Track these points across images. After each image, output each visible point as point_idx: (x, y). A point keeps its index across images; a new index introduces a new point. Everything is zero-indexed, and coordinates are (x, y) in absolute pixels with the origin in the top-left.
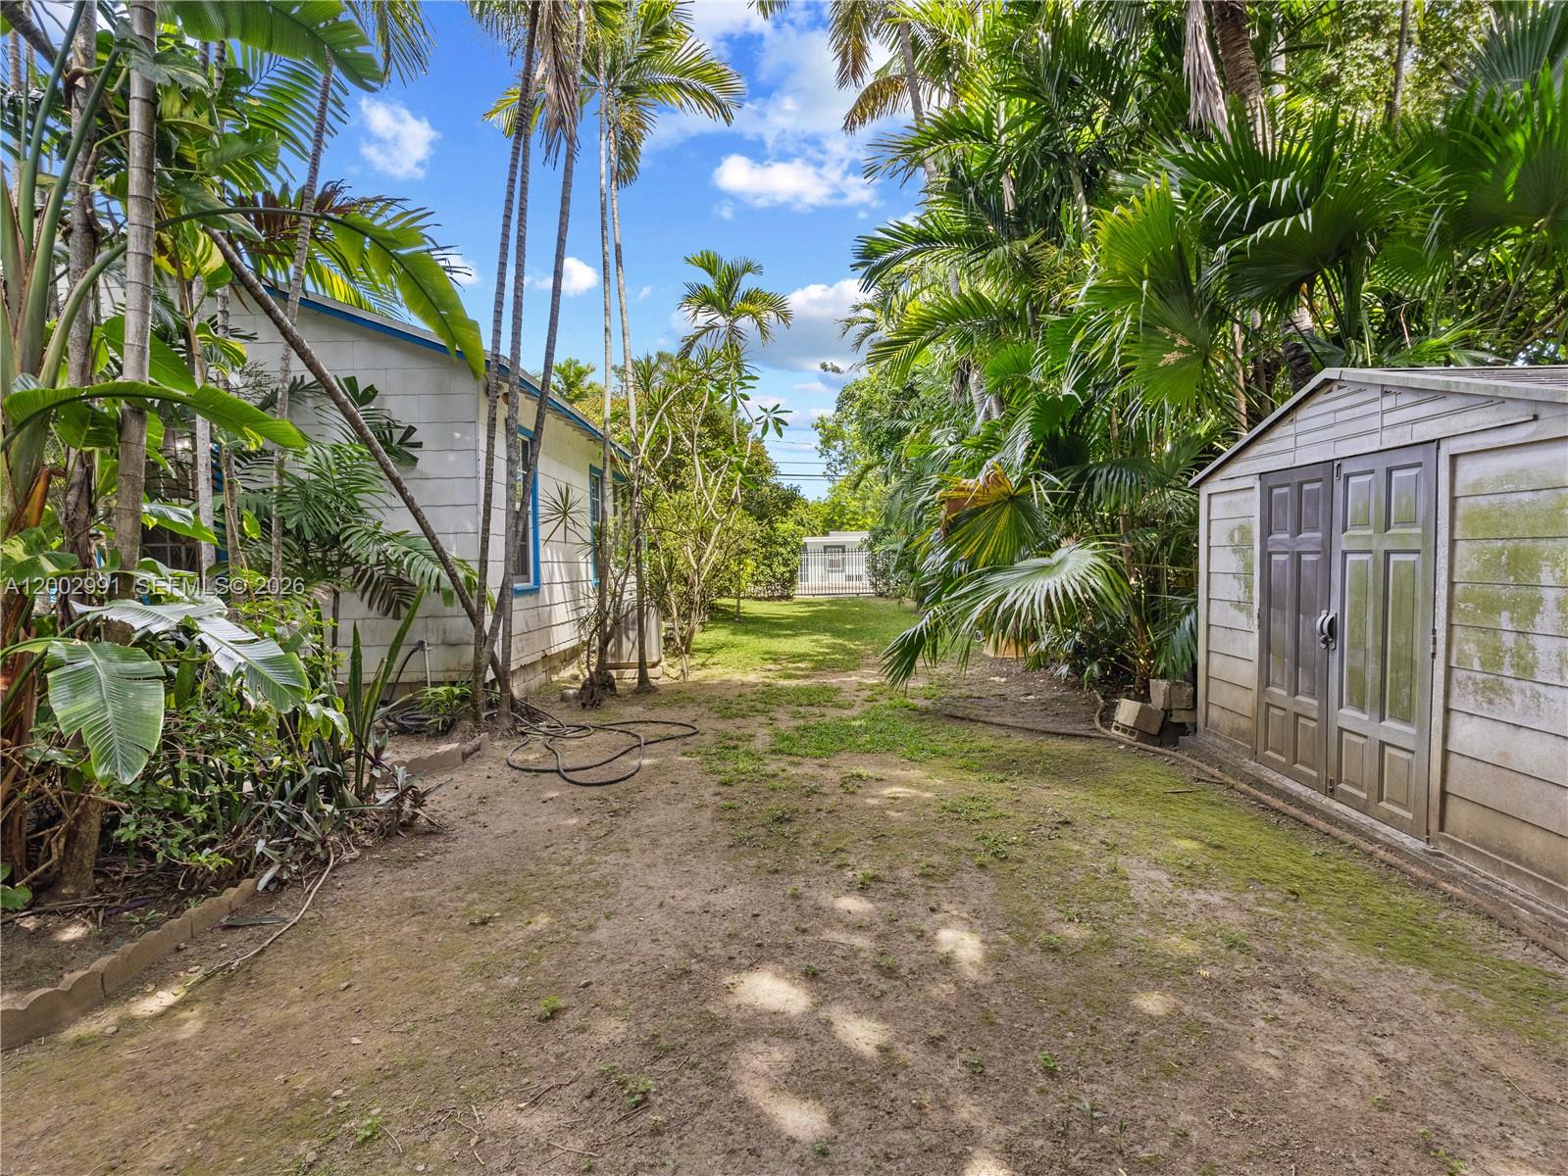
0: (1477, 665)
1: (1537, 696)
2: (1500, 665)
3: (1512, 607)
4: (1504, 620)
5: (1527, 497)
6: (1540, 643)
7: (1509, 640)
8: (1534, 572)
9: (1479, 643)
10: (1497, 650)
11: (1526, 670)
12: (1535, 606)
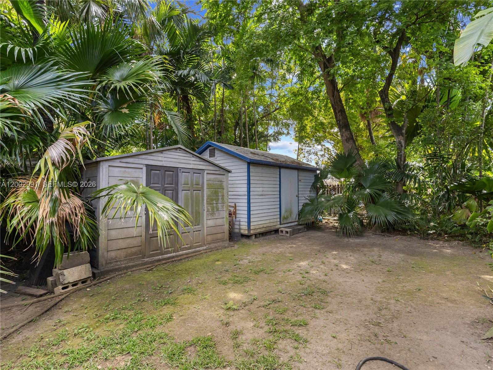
0: (211, 210)
1: (219, 213)
2: (214, 209)
3: (215, 200)
4: (214, 202)
5: (217, 182)
6: (219, 205)
7: (215, 205)
8: (218, 194)
9: (211, 206)
10: (213, 207)
11: (218, 210)
12: (218, 199)
